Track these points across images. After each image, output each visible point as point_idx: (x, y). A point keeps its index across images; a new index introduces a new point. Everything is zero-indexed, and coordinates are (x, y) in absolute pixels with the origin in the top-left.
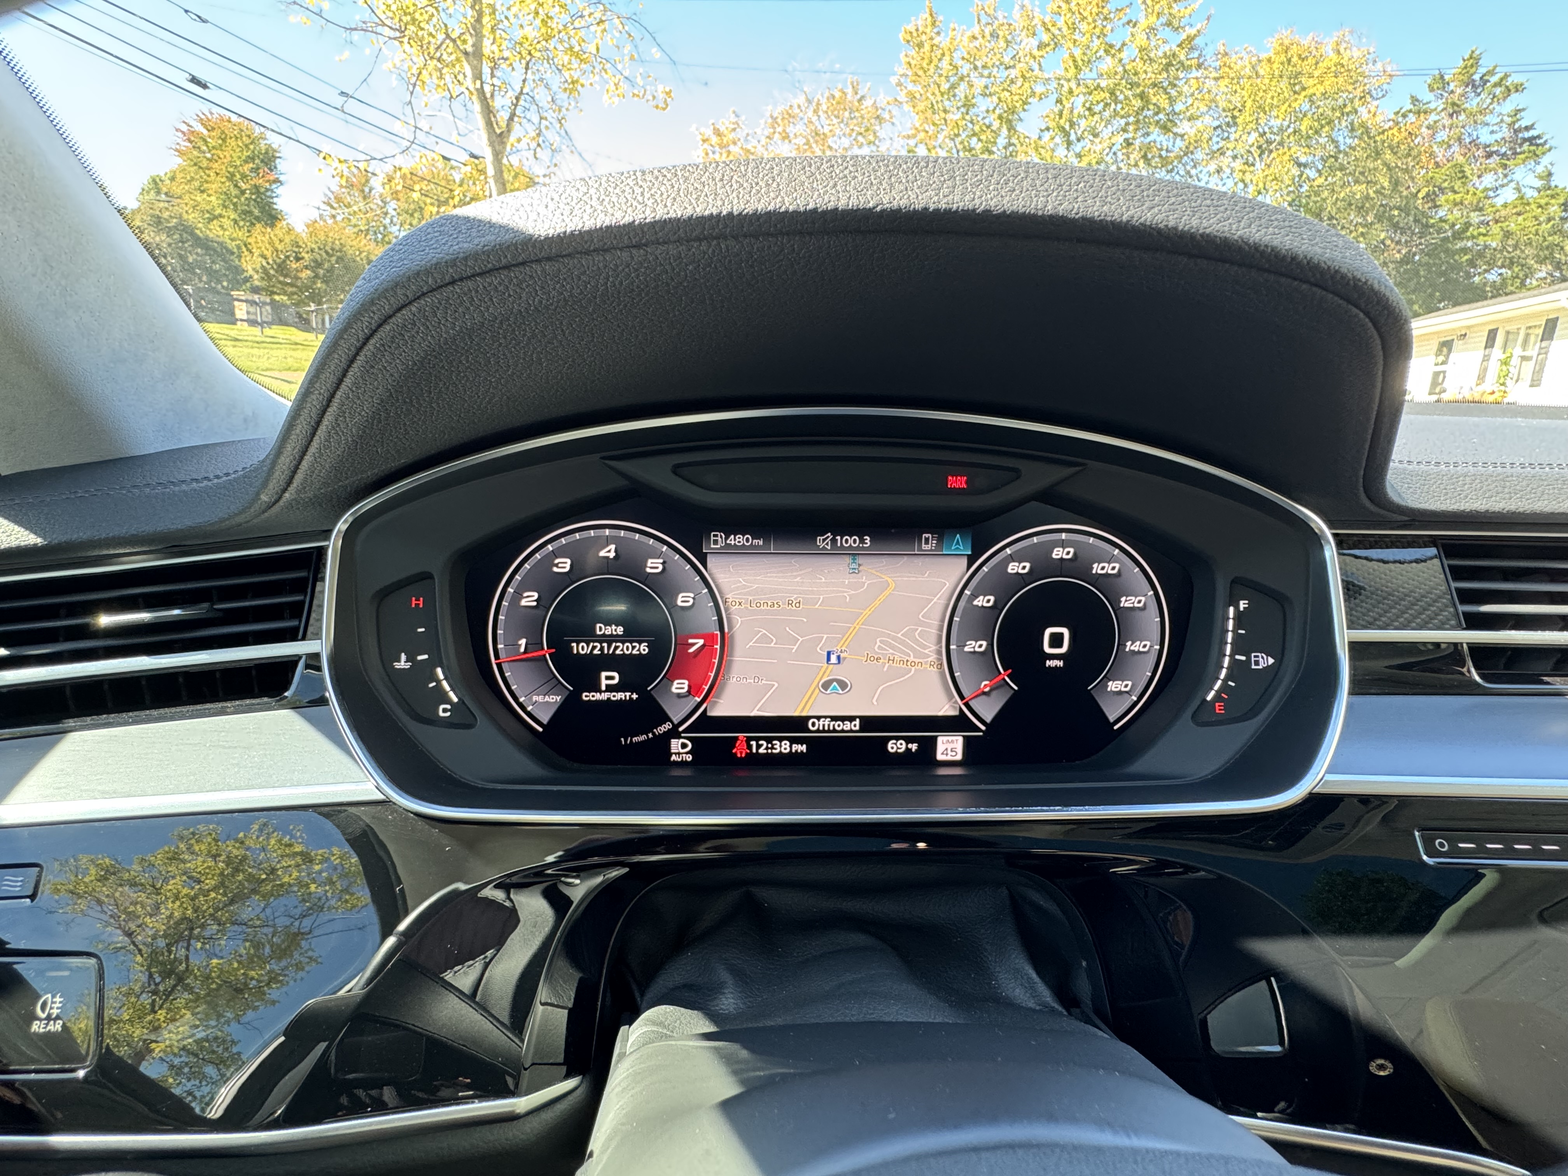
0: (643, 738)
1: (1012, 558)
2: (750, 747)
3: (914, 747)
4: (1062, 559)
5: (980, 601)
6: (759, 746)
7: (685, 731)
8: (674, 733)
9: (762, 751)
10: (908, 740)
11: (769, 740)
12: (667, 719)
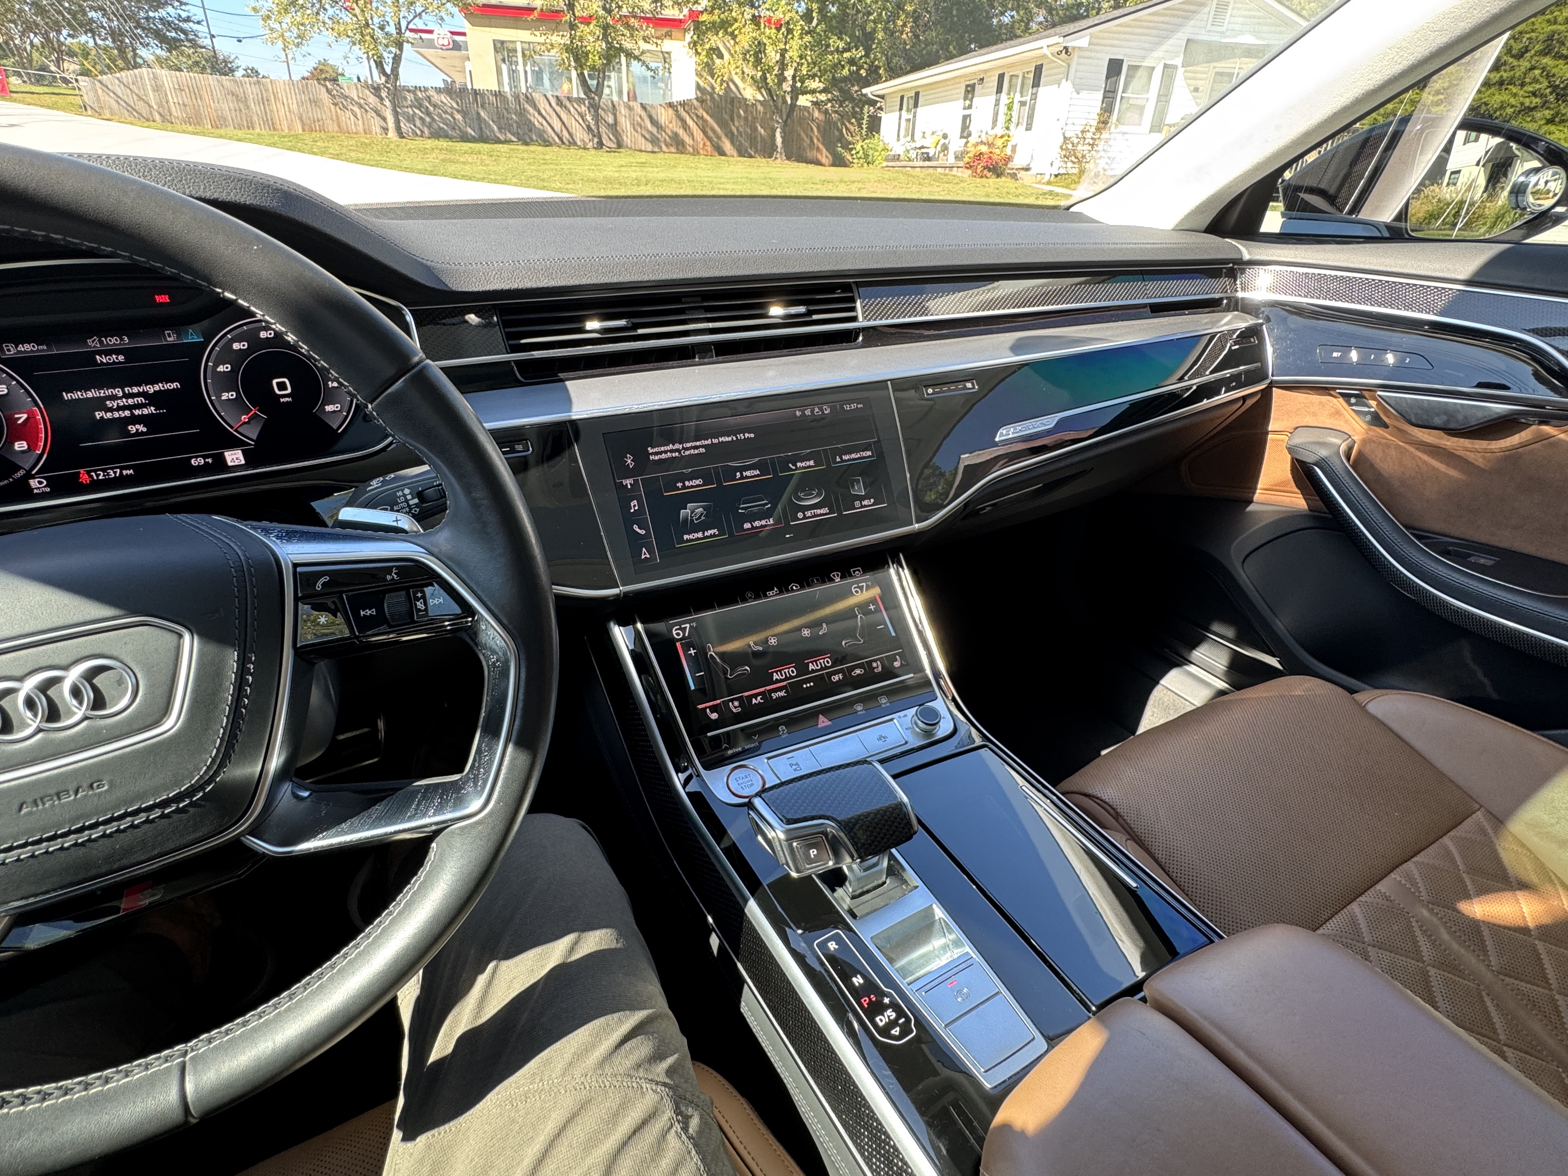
0: (6, 482)
1: (234, 340)
2: (92, 477)
3: (210, 460)
4: (267, 338)
5: (221, 369)
6: (98, 475)
7: (37, 473)
8: (29, 476)
9: (101, 477)
10: (204, 457)
11: (104, 470)
12: (20, 468)
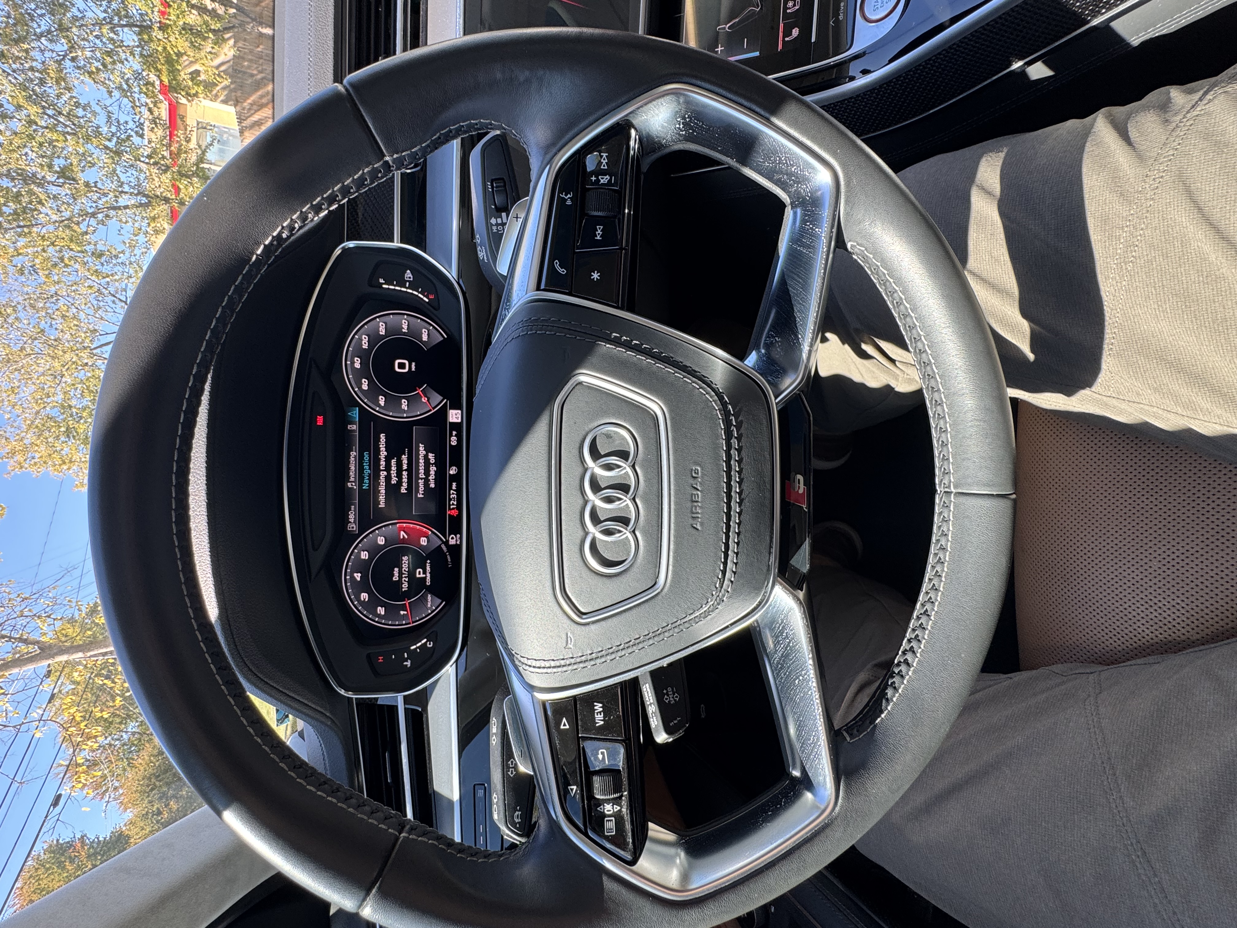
0: (449, 557)
1: (360, 388)
2: (453, 509)
3: (454, 433)
4: (360, 363)
5: (382, 403)
6: (453, 504)
7: (445, 538)
8: (446, 543)
9: (455, 503)
10: (451, 435)
11: (450, 500)
12: (440, 546)
